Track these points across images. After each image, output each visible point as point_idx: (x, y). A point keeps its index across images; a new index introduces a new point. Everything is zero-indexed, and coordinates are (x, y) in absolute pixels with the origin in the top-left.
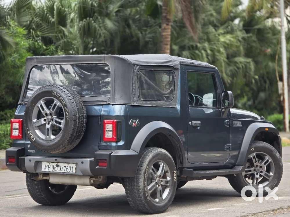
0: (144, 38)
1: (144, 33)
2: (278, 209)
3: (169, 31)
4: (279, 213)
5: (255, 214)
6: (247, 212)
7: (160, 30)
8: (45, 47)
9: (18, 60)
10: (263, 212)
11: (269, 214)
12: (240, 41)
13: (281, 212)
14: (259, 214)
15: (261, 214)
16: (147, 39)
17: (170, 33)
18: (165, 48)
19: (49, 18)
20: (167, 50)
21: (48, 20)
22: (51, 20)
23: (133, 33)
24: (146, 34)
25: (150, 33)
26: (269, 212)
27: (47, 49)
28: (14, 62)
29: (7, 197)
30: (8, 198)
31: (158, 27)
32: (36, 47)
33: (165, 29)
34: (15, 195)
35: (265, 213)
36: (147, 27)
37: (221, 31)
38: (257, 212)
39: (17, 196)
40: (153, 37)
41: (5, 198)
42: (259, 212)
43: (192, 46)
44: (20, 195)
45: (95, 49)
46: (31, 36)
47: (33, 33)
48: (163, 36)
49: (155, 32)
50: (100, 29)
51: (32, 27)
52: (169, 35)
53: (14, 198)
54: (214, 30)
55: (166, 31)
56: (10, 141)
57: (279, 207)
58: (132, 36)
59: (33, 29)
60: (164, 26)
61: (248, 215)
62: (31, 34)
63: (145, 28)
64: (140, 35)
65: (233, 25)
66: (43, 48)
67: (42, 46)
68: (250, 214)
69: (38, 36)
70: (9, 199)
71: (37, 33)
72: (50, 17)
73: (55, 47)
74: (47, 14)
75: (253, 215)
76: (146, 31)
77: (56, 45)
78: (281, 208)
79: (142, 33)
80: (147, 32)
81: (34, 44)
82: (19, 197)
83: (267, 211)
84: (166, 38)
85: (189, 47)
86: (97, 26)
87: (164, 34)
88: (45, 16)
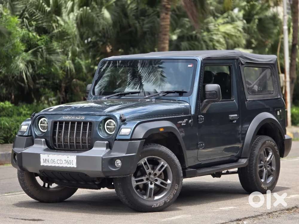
0: (142, 28)
1: (141, 23)
2: (293, 208)
3: (168, 20)
4: (294, 212)
5: (270, 213)
6: (261, 212)
7: (158, 19)
8: (38, 37)
9: (11, 51)
10: (278, 211)
11: (284, 213)
12: (240, 32)
13: (296, 211)
14: (274, 213)
15: (276, 213)
16: (145, 30)
17: (169, 23)
18: (164, 39)
19: (45, 8)
20: (166, 40)
21: (44, 10)
22: (47, 10)
23: (131, 23)
24: (143, 24)
25: (147, 23)
26: (284, 211)
27: (41, 39)
28: (7, 52)
29: (6, 194)
30: (8, 195)
31: (156, 17)
32: (31, 37)
33: (164, 18)
34: (14, 192)
35: (280, 212)
36: (145, 16)
37: (220, 21)
38: (272, 211)
39: (17, 193)
40: (151, 27)
41: (4, 196)
42: (274, 212)
43: (191, 36)
44: (19, 193)
45: (89, 40)
46: (24, 25)
47: (26, 22)
48: (162, 26)
49: (154, 22)
50: (98, 19)
51: (26, 16)
52: (168, 25)
53: (14, 196)
54: (213, 20)
55: (165, 20)
56: (4, 135)
57: (294, 206)
58: (130, 26)
59: (27, 18)
60: (163, 15)
61: (262, 215)
62: (24, 23)
63: (143, 18)
64: (138, 25)
65: (233, 14)
66: (37, 38)
67: (36, 36)
68: (264, 213)
69: (31, 26)
70: (8, 197)
71: (31, 23)
72: (45, 6)
73: (49, 36)
74: (42, 3)
75: (267, 215)
76: (143, 20)
77: (50, 35)
78: (296, 207)
79: (139, 23)
80: (145, 22)
81: (28, 34)
82: (19, 194)
83: (282, 210)
84: (166, 28)
85: (188, 38)
86: (94, 15)
87: (163, 23)
88: (40, 5)
